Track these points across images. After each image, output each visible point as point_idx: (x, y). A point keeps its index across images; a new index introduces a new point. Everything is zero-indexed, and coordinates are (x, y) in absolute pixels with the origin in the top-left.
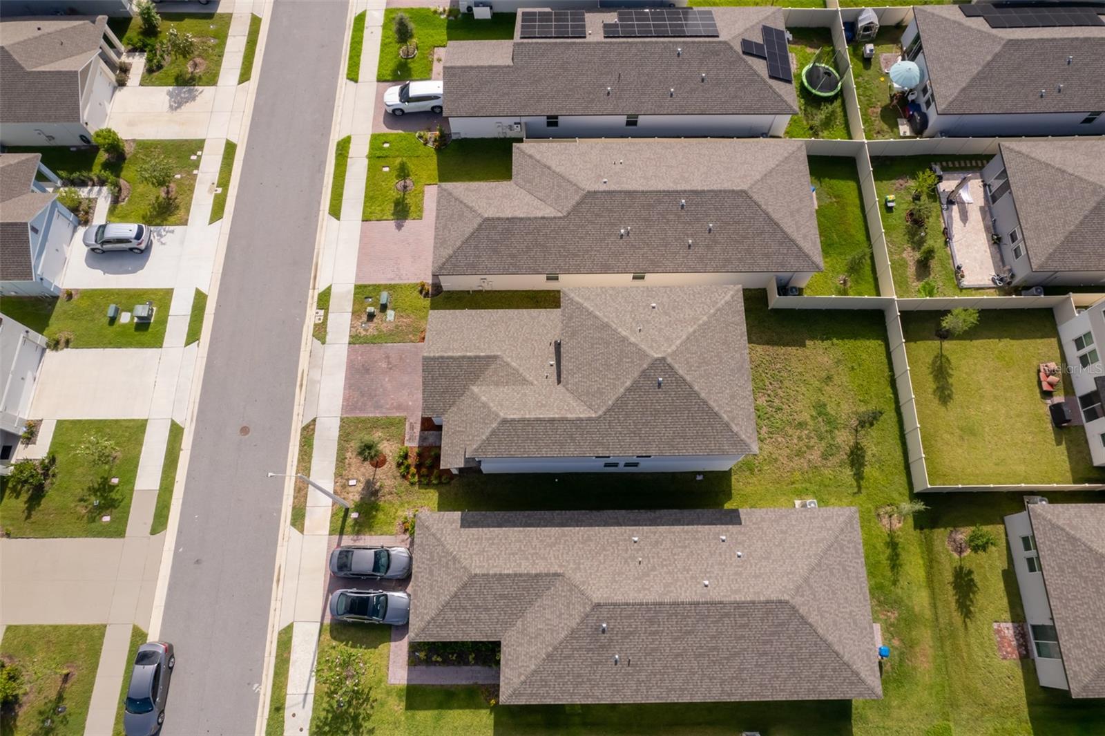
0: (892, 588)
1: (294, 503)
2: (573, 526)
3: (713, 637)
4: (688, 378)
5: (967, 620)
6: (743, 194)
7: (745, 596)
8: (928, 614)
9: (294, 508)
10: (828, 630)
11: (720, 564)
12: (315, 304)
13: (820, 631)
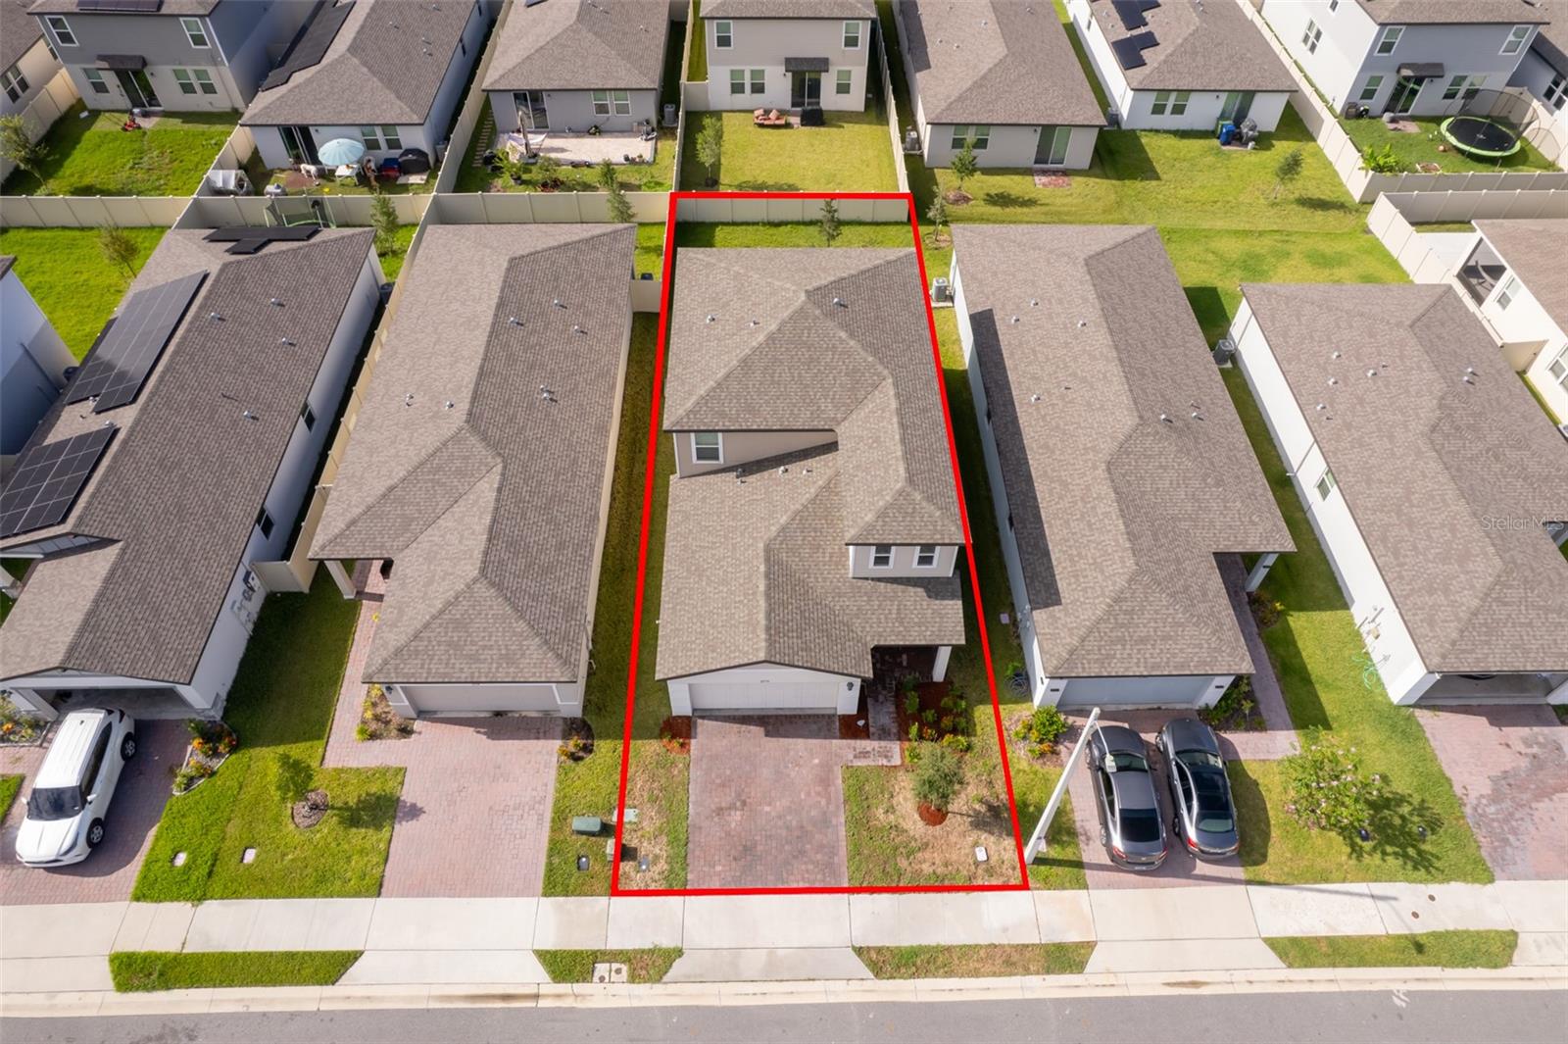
1: (1038, 973)
3: (1141, 327)
4: (830, 279)
5: (1039, 203)
6: (514, 262)
9: (1048, 971)
10: (1102, 244)
11: (1050, 318)
12: (579, 988)
13: (1106, 247)
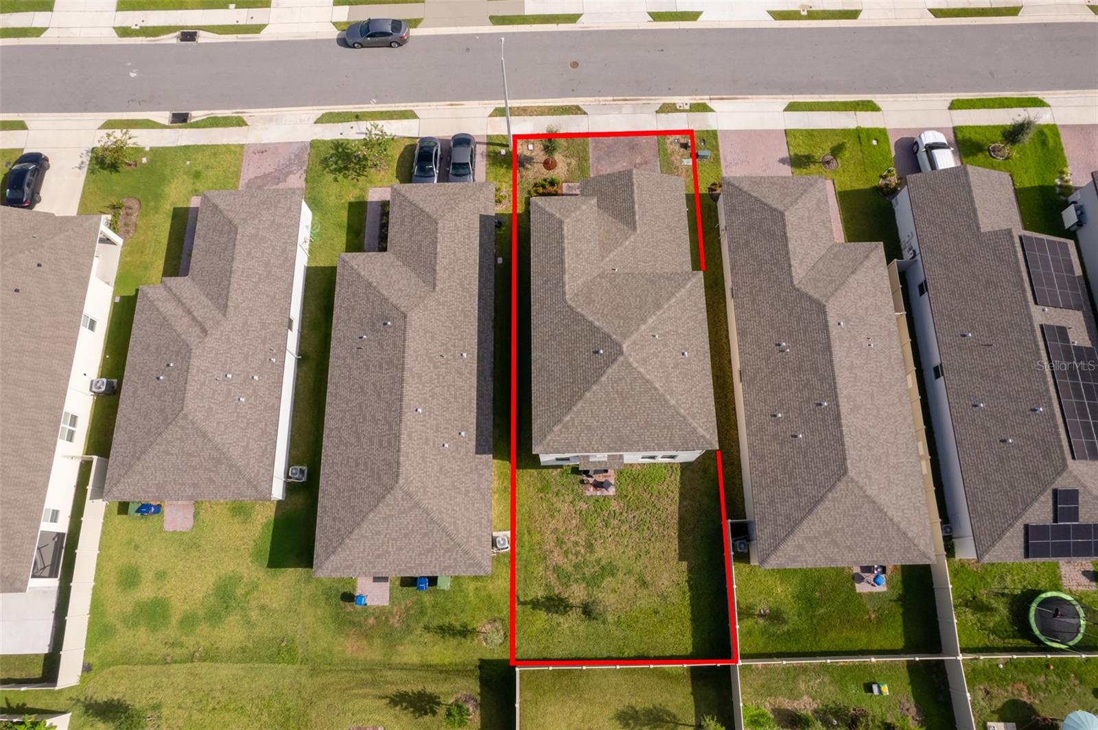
0: (422, 624)
2: (479, 304)
3: (373, 417)
4: (604, 379)
5: (387, 701)
6: (843, 471)
7: (404, 443)
8: (396, 660)
9: (511, 108)
10: (373, 524)
11: (438, 427)
12: (695, 102)
13: (371, 515)
